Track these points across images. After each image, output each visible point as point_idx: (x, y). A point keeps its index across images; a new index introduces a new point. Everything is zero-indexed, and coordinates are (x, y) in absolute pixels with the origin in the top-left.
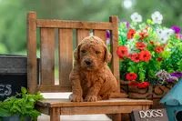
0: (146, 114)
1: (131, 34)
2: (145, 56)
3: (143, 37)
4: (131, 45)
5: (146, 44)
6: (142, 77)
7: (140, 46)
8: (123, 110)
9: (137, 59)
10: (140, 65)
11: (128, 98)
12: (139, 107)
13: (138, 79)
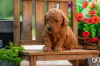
0: (96, 60)
1: (86, 5)
2: (95, 20)
3: (94, 6)
4: (85, 13)
5: (96, 12)
6: (94, 34)
7: (92, 13)
8: (80, 57)
9: (90, 22)
10: (93, 26)
11: (84, 49)
12: (92, 56)
13: (90, 36)
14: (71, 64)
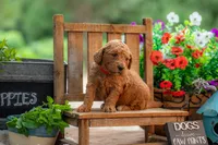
0: (181, 127)
1: (166, 38)
2: (181, 63)
3: (179, 40)
4: (166, 50)
5: (183, 49)
6: (178, 85)
7: (176, 51)
8: (157, 122)
9: (173, 65)
10: (176, 72)
11: (162, 107)
12: (174, 119)
13: (173, 86)
14: (142, 130)
